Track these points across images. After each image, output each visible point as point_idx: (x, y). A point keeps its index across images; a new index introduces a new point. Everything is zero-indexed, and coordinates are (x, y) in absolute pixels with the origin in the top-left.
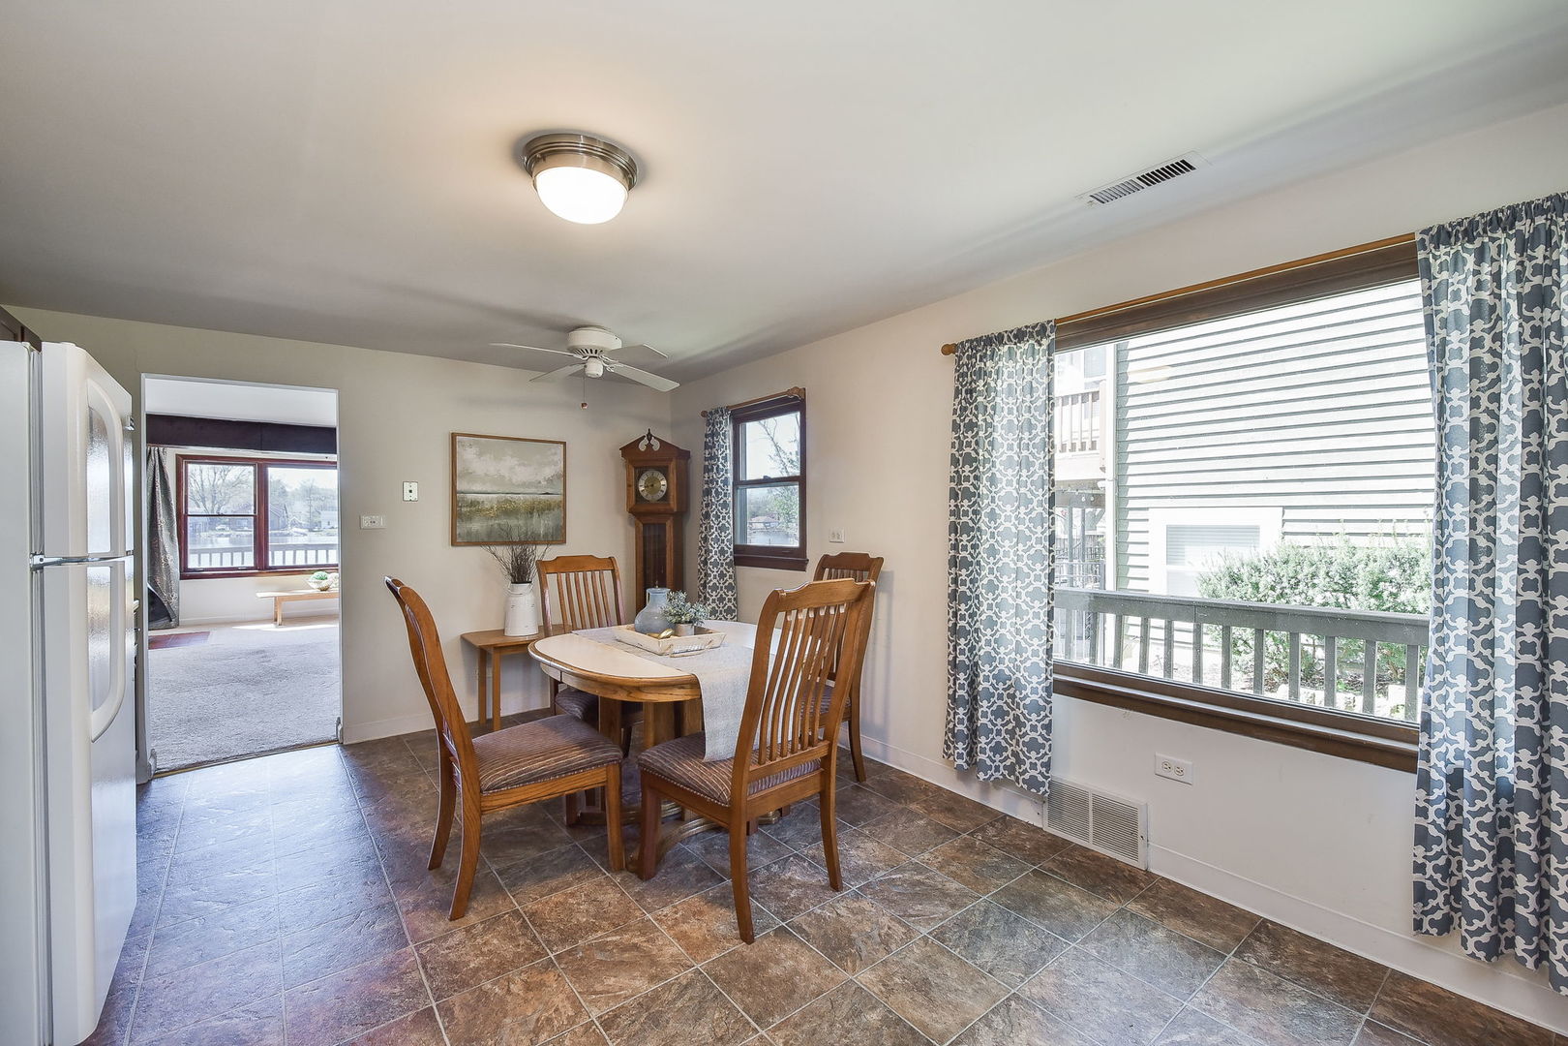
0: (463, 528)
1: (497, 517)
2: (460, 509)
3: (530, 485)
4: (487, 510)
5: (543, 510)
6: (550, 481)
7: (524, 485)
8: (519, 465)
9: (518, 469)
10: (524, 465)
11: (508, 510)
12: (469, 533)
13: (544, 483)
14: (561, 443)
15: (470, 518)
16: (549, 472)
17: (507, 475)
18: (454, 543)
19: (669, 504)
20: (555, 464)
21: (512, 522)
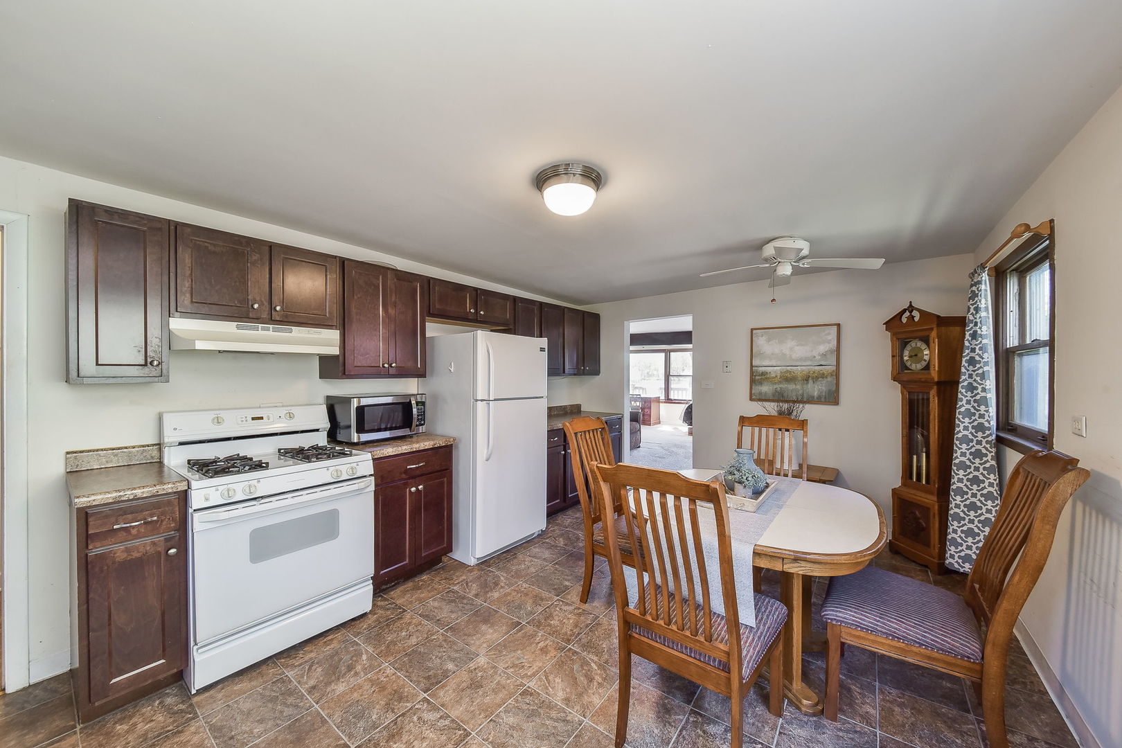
0: (757, 389)
1: (780, 382)
2: (756, 378)
3: (806, 359)
4: (773, 378)
5: (817, 378)
6: (824, 355)
7: (801, 359)
8: (798, 346)
9: (797, 348)
10: (802, 345)
11: (788, 378)
12: (760, 393)
13: (817, 357)
14: (835, 325)
15: (761, 383)
16: (823, 348)
17: (788, 353)
18: (751, 399)
19: (930, 374)
20: (829, 342)
21: (791, 386)
